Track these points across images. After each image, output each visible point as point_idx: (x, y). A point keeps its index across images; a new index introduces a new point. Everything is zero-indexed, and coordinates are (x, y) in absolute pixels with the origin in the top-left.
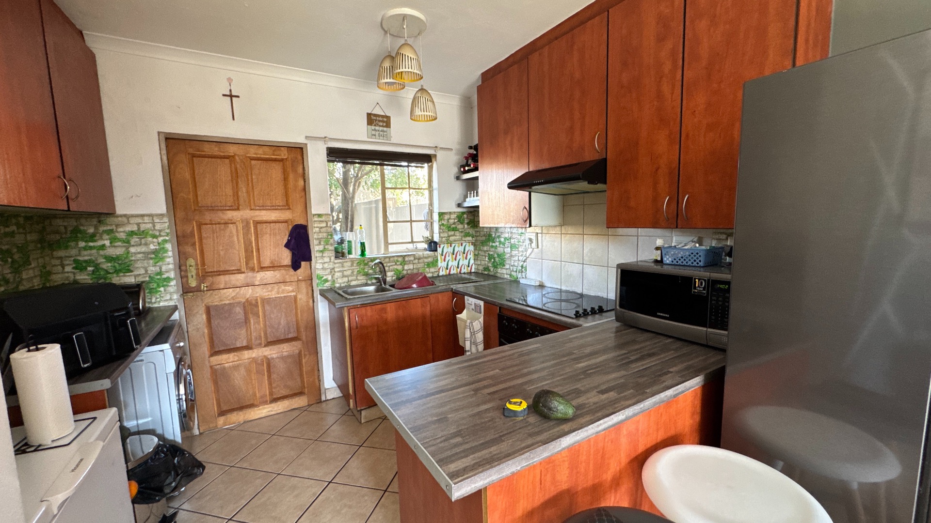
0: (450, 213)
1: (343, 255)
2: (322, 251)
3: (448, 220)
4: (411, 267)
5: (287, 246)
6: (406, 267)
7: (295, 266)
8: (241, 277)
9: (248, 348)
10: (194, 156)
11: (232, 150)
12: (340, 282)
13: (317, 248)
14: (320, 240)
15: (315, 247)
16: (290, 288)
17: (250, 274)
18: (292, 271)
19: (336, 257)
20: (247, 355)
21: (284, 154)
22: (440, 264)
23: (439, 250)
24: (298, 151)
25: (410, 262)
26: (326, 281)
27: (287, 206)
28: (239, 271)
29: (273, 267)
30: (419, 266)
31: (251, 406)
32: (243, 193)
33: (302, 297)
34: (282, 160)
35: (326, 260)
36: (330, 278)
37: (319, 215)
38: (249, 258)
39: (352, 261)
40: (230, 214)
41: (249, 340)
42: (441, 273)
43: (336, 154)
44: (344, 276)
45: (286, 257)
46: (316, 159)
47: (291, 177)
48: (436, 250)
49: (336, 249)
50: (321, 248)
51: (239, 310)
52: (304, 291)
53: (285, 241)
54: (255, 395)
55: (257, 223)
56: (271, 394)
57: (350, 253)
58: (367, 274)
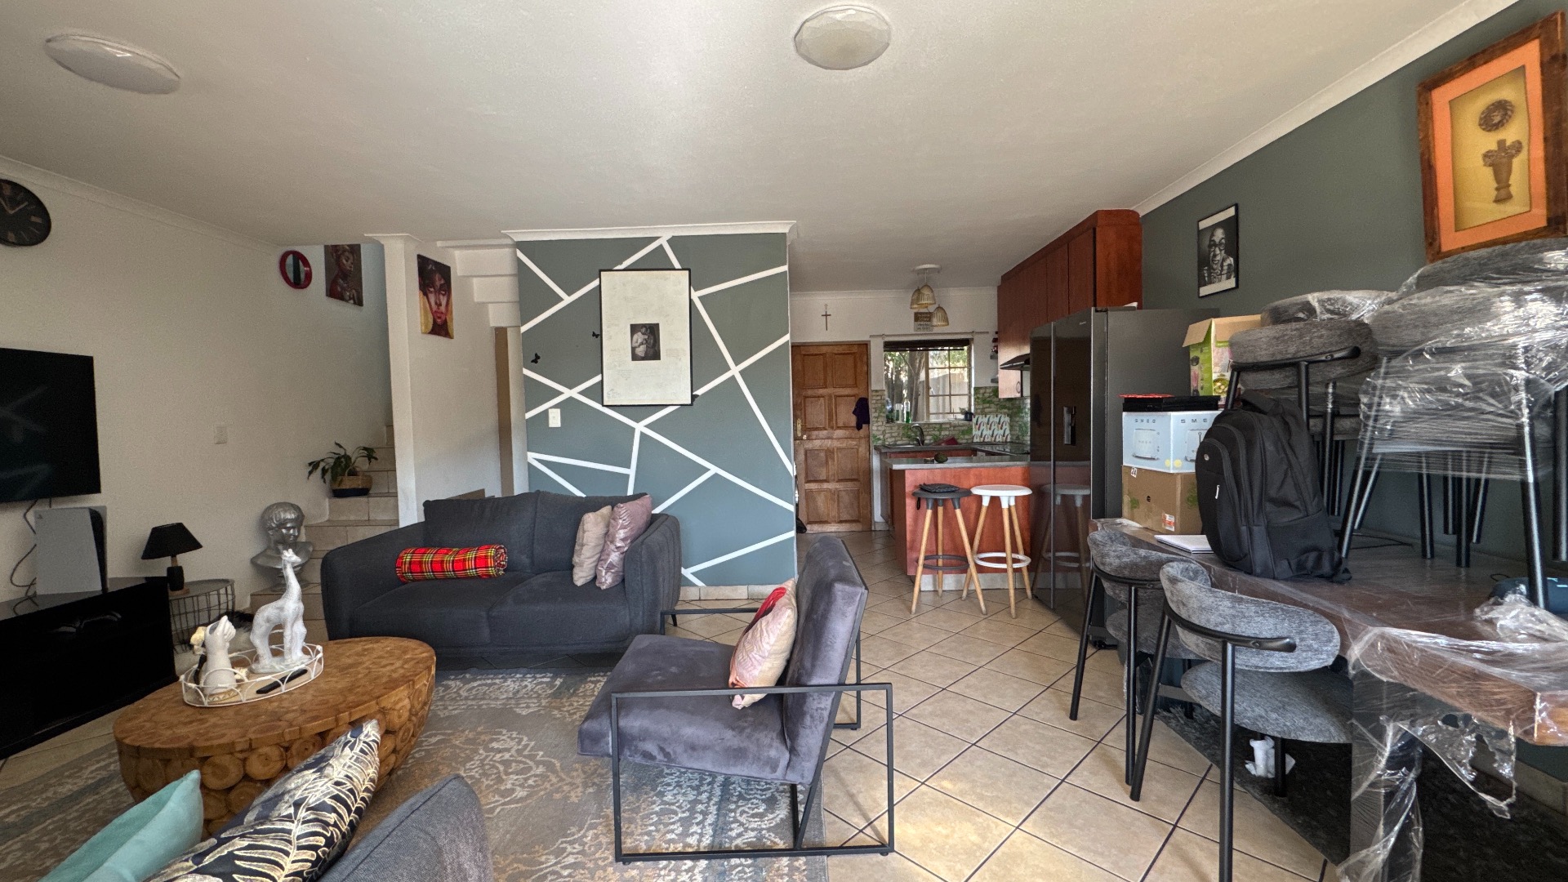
0: (986, 388)
1: (892, 421)
2: (877, 418)
3: (983, 394)
4: (947, 433)
5: (854, 413)
6: (943, 433)
7: (859, 427)
8: (825, 432)
9: (826, 481)
10: (805, 355)
11: (824, 350)
12: (890, 441)
13: (874, 415)
14: (875, 408)
15: (873, 414)
16: (855, 443)
17: (831, 431)
18: (856, 431)
19: (888, 422)
20: (825, 486)
21: (855, 349)
22: (974, 433)
23: (974, 420)
24: (864, 346)
25: (946, 429)
26: (879, 439)
27: (855, 385)
28: (825, 429)
29: (845, 427)
30: (954, 433)
31: (826, 522)
32: (829, 379)
33: (862, 450)
34: (854, 353)
35: (880, 423)
36: (882, 437)
37: (876, 391)
38: (830, 420)
39: (899, 425)
40: (821, 391)
41: (828, 477)
42: (975, 440)
43: (891, 346)
44: (892, 437)
45: (853, 420)
46: (876, 349)
47: (859, 365)
48: (971, 420)
49: (887, 417)
50: (876, 415)
51: (822, 454)
52: (864, 446)
53: (853, 409)
54: (828, 515)
55: (836, 396)
56: (839, 517)
57: (898, 419)
58: (909, 437)
